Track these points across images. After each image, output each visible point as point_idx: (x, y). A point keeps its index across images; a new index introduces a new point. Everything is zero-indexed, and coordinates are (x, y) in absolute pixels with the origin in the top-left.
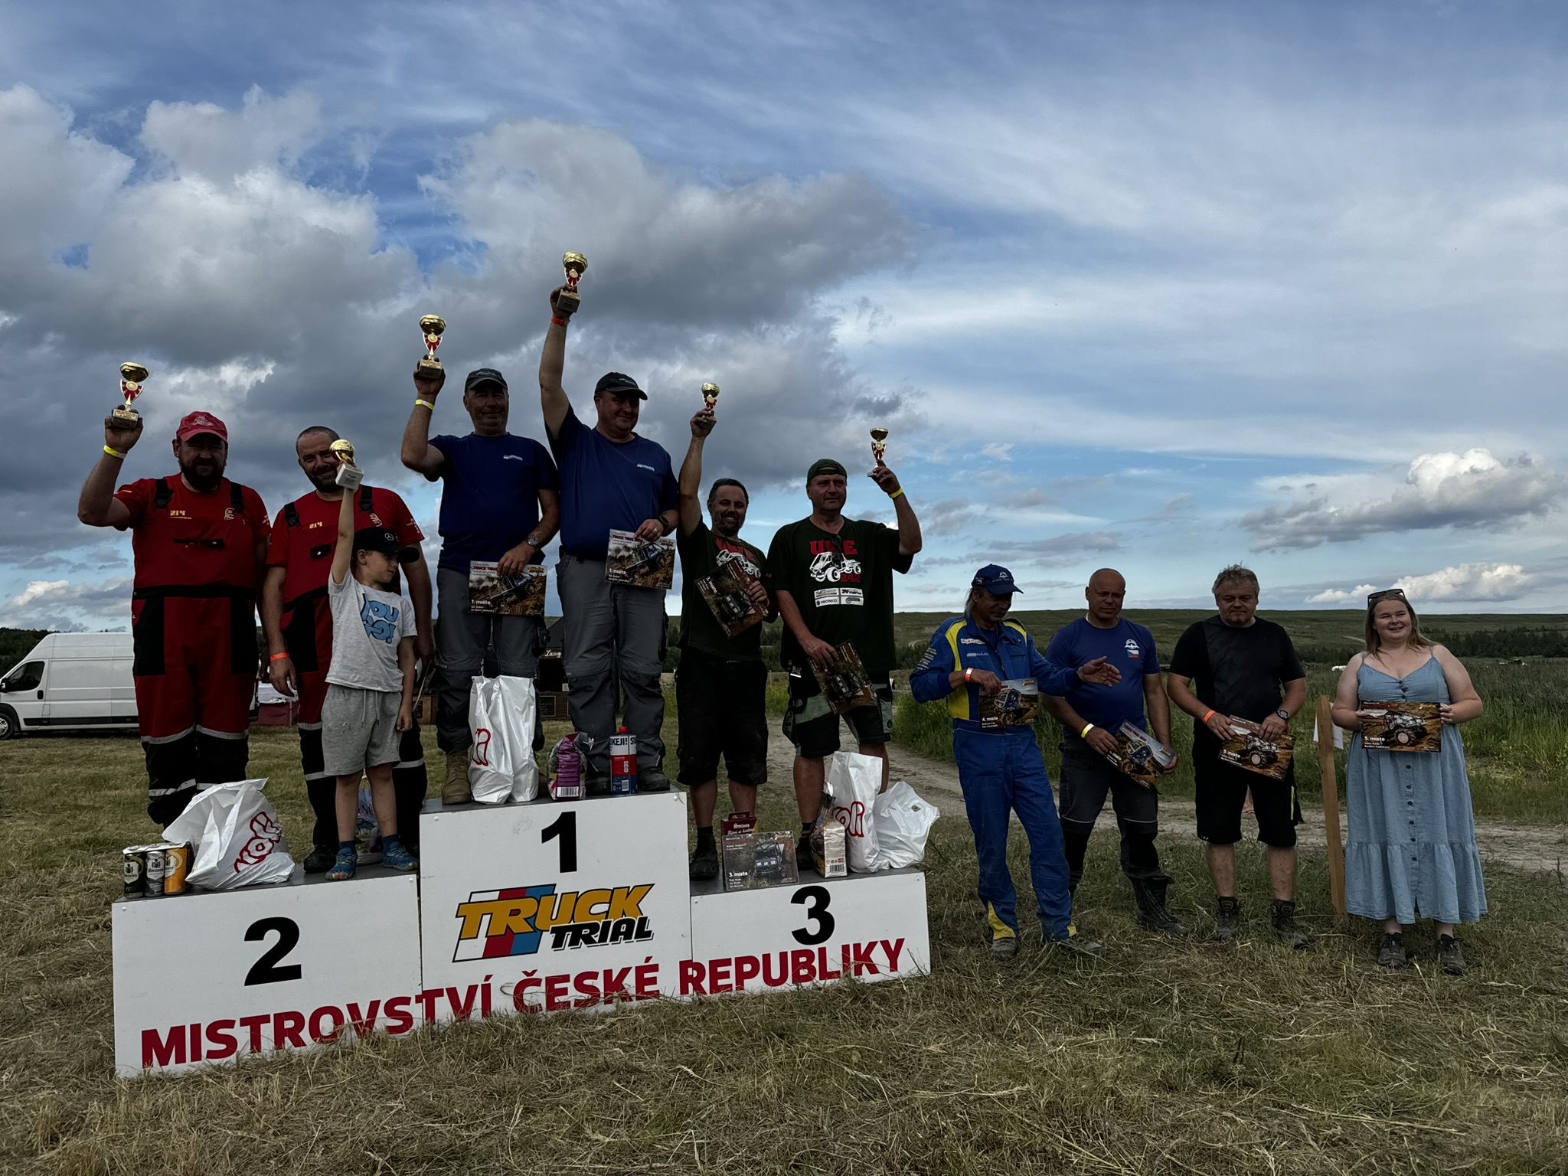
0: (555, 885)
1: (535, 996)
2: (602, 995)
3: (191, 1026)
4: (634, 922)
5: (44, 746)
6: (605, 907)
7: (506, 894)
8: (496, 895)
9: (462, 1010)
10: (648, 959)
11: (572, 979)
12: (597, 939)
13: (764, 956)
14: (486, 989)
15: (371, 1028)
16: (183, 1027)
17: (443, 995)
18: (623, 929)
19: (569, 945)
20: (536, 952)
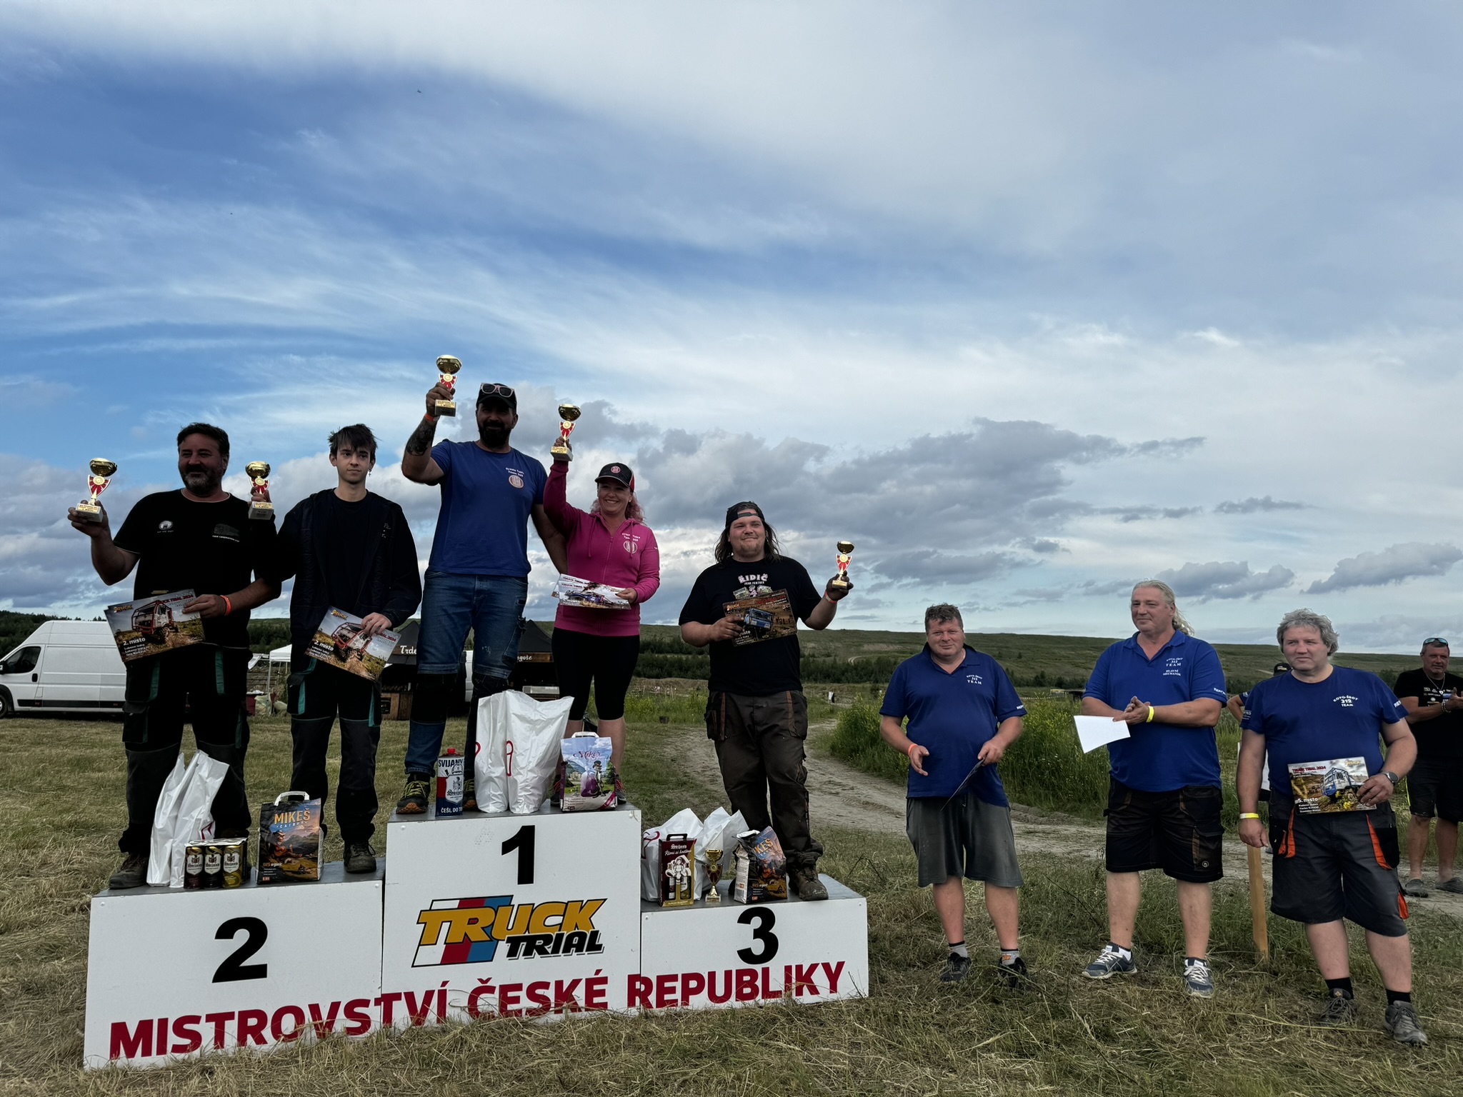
0: (512, 896)
1: (489, 1002)
4: (585, 934)
5: (34, 726)
6: (559, 920)
7: (466, 903)
8: (456, 904)
9: (418, 1015)
10: (598, 972)
12: (549, 951)
14: (443, 994)
16: (151, 1022)
17: (400, 999)
18: (576, 940)
19: (524, 955)
20: (492, 960)
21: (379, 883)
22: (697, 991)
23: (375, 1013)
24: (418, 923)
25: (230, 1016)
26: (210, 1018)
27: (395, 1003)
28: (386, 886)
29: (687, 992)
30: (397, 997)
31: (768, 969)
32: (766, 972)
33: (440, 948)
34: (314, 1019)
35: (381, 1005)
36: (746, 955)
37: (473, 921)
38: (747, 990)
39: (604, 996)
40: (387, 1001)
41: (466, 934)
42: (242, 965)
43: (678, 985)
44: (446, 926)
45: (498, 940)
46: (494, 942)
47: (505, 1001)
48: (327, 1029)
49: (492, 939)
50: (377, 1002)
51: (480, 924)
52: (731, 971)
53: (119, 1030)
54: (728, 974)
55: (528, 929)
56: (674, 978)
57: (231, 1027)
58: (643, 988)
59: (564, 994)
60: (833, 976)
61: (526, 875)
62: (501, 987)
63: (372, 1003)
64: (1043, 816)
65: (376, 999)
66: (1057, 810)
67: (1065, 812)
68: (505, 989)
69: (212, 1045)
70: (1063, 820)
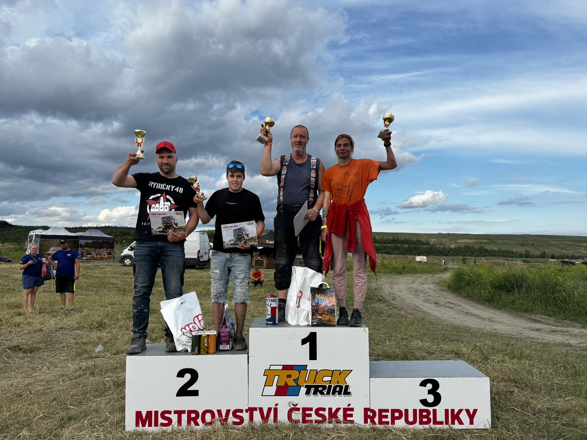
0: (307, 365)
1: (297, 416)
2: (327, 419)
3: (155, 411)
4: (343, 387)
6: (329, 379)
7: (286, 367)
8: (281, 368)
9: (265, 418)
10: (349, 405)
11: (314, 410)
12: (325, 393)
13: (405, 410)
14: (276, 410)
15: (226, 422)
16: (151, 412)
17: (257, 410)
18: (338, 389)
19: (313, 394)
20: (298, 396)
21: (246, 356)
22: (399, 418)
23: (246, 416)
24: (264, 375)
25: (184, 412)
26: (175, 412)
27: (254, 412)
28: (249, 357)
29: (394, 419)
30: (255, 409)
31: (436, 410)
32: (435, 411)
33: (274, 388)
34: (219, 417)
35: (248, 412)
36: (424, 402)
37: (289, 376)
38: (425, 420)
39: (352, 417)
40: (251, 410)
41: (286, 382)
42: (189, 389)
43: (389, 414)
44: (277, 378)
45: (301, 386)
46: (299, 387)
47: (305, 415)
48: (225, 422)
49: (298, 385)
50: (247, 411)
51: (292, 378)
52: (416, 410)
53: (139, 414)
54: (415, 411)
55: (315, 382)
56: (387, 411)
57: (184, 417)
58: (371, 414)
59: (333, 415)
60: (472, 416)
61: (313, 356)
62: (303, 408)
63: (244, 411)
64: (558, 322)
65: (246, 410)
66: (565, 319)
67: (570, 320)
68: (305, 409)
69: (176, 425)
70: (569, 325)
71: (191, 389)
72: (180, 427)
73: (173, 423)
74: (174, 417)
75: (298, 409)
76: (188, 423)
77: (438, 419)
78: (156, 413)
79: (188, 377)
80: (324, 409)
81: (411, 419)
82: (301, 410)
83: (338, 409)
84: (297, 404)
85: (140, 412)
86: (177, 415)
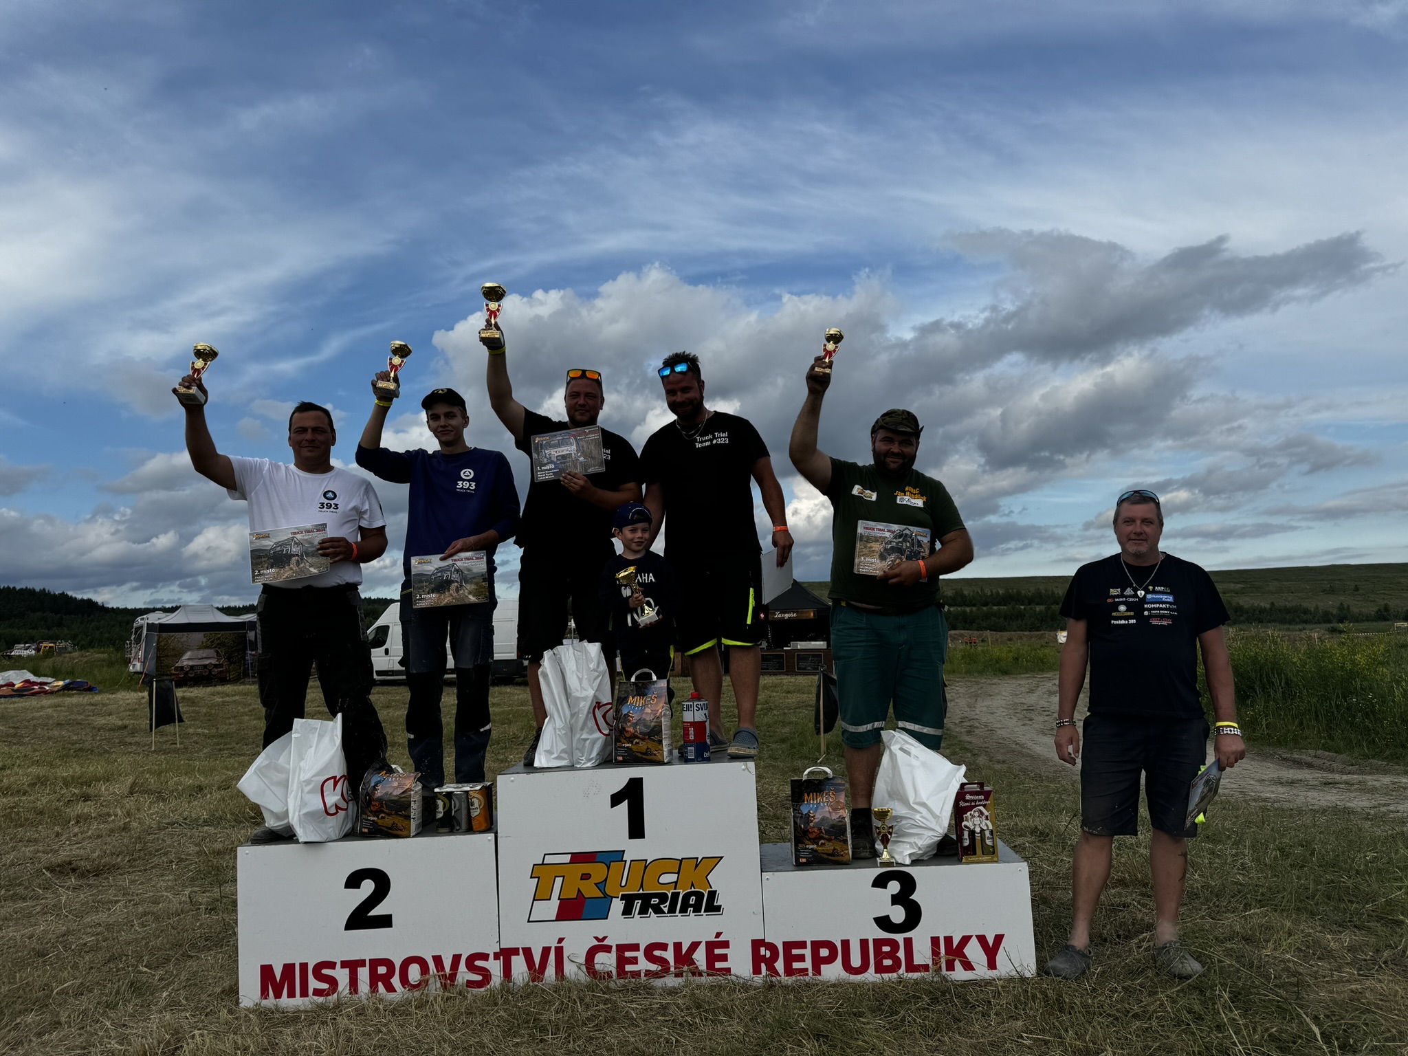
0: (624, 851)
1: (606, 961)
2: (672, 968)
3: (300, 964)
4: (703, 894)
6: (672, 878)
7: (578, 858)
8: (567, 858)
9: (536, 971)
12: (666, 910)
13: (843, 941)
14: (559, 951)
15: (453, 981)
17: (518, 954)
18: (693, 900)
19: (639, 914)
20: (607, 918)
21: (491, 836)
22: (830, 960)
23: (495, 967)
24: (531, 877)
25: (362, 963)
26: (344, 964)
27: (514, 958)
28: (499, 839)
29: (818, 962)
30: (515, 951)
31: (910, 939)
32: (908, 942)
33: (554, 904)
34: (438, 971)
35: (499, 959)
36: (883, 922)
37: (586, 877)
38: (887, 962)
39: (727, 960)
40: (506, 955)
41: (579, 890)
42: (369, 914)
43: (807, 952)
44: (559, 881)
45: (612, 897)
46: (608, 899)
47: (622, 961)
48: (450, 981)
49: (606, 895)
50: (496, 956)
51: (594, 880)
52: (867, 940)
53: (266, 971)
54: (864, 943)
55: (642, 886)
56: (802, 945)
57: (364, 974)
58: (768, 954)
59: (684, 957)
60: (991, 950)
61: (637, 829)
62: (618, 946)
63: (491, 957)
65: (495, 953)
66: (1373, 757)
67: (1381, 759)
68: (622, 948)
69: (347, 991)
71: (375, 912)
72: (355, 997)
73: (340, 988)
74: (342, 976)
75: (608, 949)
76: (371, 987)
77: (918, 960)
78: (304, 966)
79: (368, 886)
80: (664, 947)
81: (856, 961)
82: (614, 949)
83: (695, 946)
84: (605, 938)
85: (270, 966)
86: (347, 971)
